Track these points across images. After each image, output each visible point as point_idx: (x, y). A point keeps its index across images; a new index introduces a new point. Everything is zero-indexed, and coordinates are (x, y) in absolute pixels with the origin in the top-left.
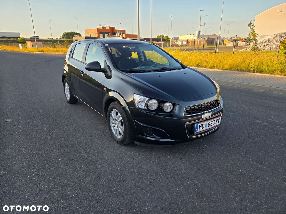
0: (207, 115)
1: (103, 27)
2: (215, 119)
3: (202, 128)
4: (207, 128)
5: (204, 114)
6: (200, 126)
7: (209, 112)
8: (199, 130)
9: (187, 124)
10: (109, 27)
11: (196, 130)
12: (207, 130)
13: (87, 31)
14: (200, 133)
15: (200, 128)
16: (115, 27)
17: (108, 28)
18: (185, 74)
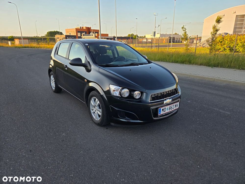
0: (168, 101)
1: (81, 27)
2: (175, 104)
3: (164, 112)
4: (169, 111)
5: (165, 100)
6: (163, 110)
7: (170, 99)
8: (162, 113)
9: (152, 108)
10: (86, 27)
11: (160, 113)
12: (168, 113)
13: (67, 31)
14: (162, 115)
15: (163, 111)
16: (91, 27)
17: (84, 28)
18: (150, 68)
